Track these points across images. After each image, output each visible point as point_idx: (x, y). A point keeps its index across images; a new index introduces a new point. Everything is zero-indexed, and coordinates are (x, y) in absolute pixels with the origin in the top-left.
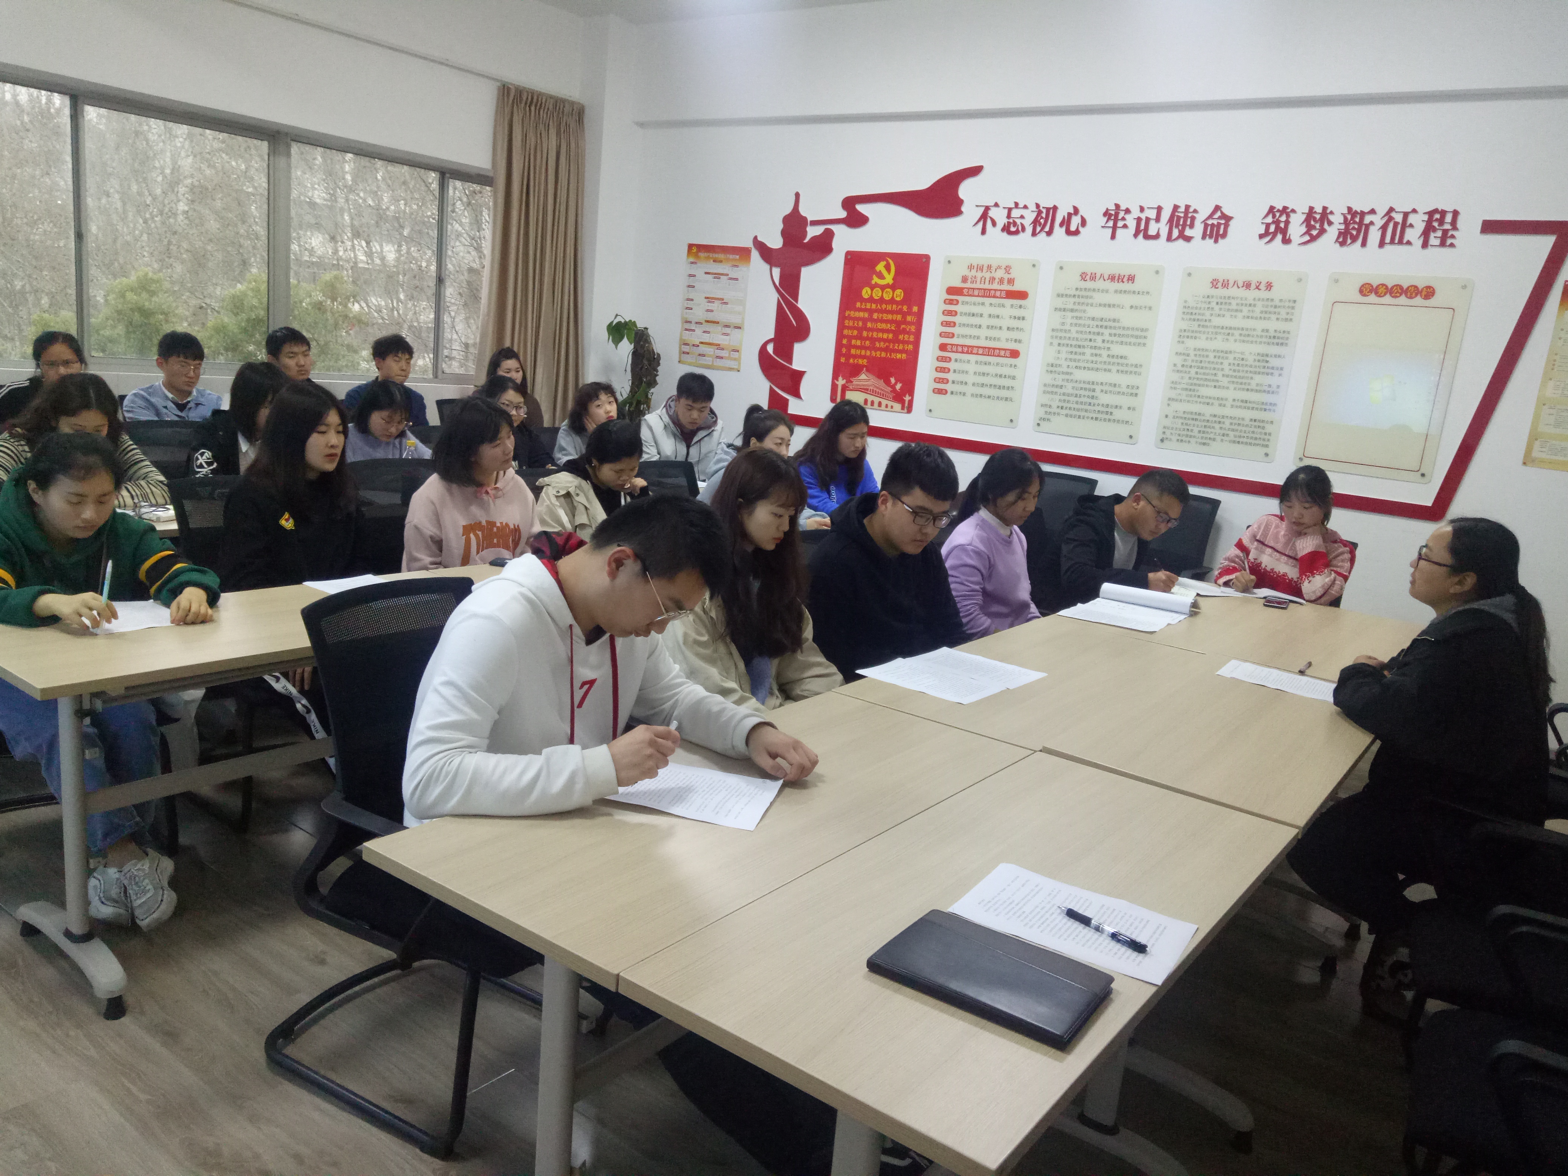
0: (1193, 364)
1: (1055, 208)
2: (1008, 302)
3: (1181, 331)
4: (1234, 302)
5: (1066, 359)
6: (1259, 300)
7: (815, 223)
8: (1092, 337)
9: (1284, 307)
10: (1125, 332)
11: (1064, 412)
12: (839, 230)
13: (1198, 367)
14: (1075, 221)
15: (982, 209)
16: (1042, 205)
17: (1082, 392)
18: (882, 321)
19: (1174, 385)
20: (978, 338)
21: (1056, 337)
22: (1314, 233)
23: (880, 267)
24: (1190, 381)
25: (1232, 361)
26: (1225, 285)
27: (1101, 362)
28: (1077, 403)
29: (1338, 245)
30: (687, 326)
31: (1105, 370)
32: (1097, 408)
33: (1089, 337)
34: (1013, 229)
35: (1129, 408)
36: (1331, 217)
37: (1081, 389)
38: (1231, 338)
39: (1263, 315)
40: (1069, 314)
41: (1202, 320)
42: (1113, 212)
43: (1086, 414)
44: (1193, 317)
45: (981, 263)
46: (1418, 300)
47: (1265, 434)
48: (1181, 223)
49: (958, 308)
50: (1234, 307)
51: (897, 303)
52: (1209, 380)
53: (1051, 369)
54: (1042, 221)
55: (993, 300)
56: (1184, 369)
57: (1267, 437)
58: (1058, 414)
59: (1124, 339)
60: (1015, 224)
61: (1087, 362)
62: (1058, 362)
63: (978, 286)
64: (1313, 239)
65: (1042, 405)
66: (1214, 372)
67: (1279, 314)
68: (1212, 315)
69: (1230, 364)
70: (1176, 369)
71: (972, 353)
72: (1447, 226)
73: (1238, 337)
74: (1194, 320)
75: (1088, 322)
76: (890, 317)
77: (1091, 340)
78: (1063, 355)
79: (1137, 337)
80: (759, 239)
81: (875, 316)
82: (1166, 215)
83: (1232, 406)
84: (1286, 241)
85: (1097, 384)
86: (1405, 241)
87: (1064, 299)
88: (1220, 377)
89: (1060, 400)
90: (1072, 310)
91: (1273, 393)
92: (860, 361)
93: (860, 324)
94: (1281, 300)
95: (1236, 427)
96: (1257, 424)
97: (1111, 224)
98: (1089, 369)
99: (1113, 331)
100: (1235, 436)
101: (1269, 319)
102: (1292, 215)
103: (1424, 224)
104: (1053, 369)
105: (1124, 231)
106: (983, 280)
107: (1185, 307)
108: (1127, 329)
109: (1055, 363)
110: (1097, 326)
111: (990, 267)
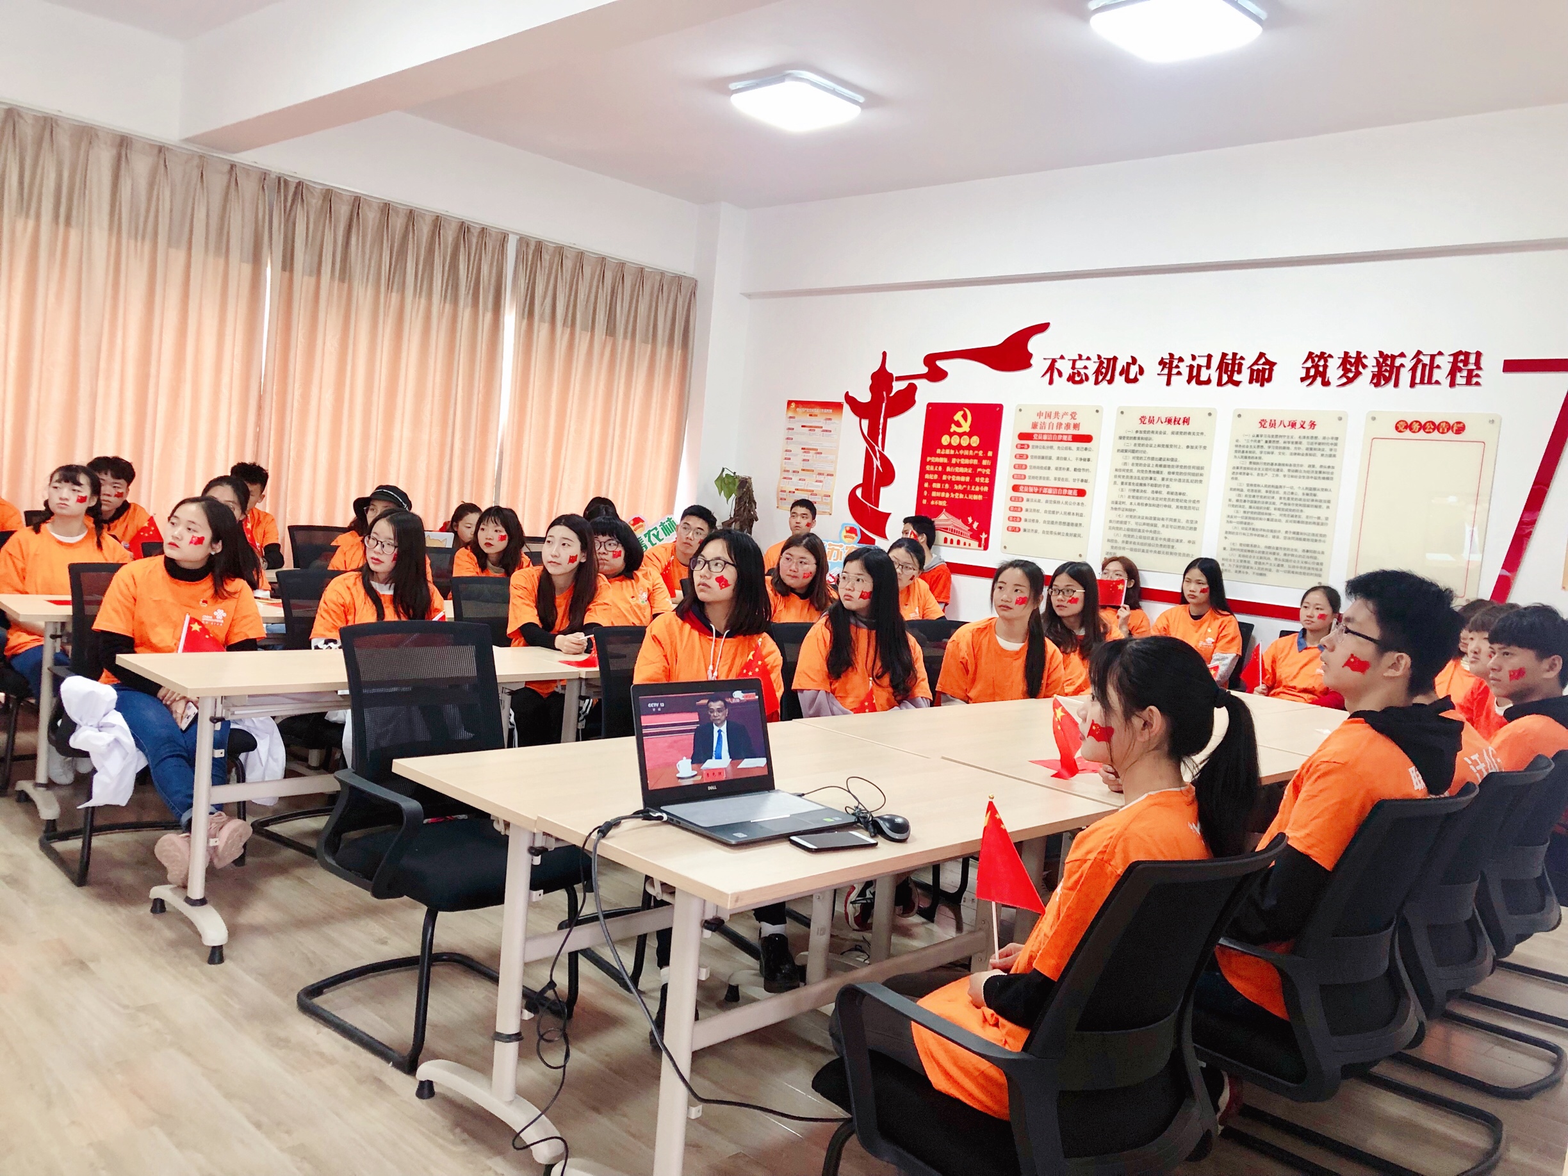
0: (1246, 499)
1: (1115, 359)
2: (1075, 445)
3: (1234, 468)
4: (1281, 440)
5: (1129, 497)
6: (1304, 438)
7: (899, 379)
8: (1152, 475)
9: (1328, 444)
10: (1183, 471)
11: (1129, 546)
12: (920, 384)
13: (1252, 502)
14: (1134, 370)
15: (1049, 362)
16: (1103, 356)
17: (1146, 528)
18: (960, 465)
19: (1230, 519)
20: (1048, 478)
21: (1119, 477)
22: (1351, 375)
23: (958, 416)
24: (1246, 515)
25: (1283, 496)
26: (1273, 425)
27: (1161, 499)
28: (1140, 537)
29: (1372, 386)
30: (786, 477)
31: (1165, 506)
32: (1159, 542)
33: (1149, 475)
34: (1077, 379)
35: (1189, 542)
36: (1364, 361)
37: (1144, 524)
38: (1280, 474)
39: (1309, 452)
40: (1131, 455)
41: (1252, 458)
42: (1168, 361)
43: (1150, 548)
44: (1245, 454)
45: (1049, 410)
46: (1450, 435)
47: (1318, 564)
48: (1230, 369)
49: (1029, 452)
50: (1281, 444)
51: (974, 449)
52: (1263, 514)
53: (1115, 506)
54: (1104, 370)
55: (1060, 444)
56: (1239, 504)
57: (1319, 567)
59: (1182, 477)
60: (1079, 374)
61: (1149, 499)
62: (1122, 500)
63: (1046, 431)
64: (1350, 381)
65: (1108, 540)
66: (1266, 506)
67: (1323, 450)
68: (1261, 452)
69: (1281, 498)
70: (1231, 503)
71: (1042, 493)
72: (1471, 367)
73: (1286, 473)
74: (1245, 457)
75: (1147, 462)
76: (967, 461)
77: (1151, 478)
78: (1127, 493)
79: (1193, 474)
80: (850, 394)
81: (954, 461)
82: (1215, 363)
83: (1285, 538)
84: (1326, 383)
85: (1159, 519)
86: (1434, 381)
87: (1126, 441)
88: (1272, 511)
89: (1125, 535)
90: (1133, 451)
91: (1322, 524)
92: (940, 503)
93: (940, 468)
94: (1324, 438)
95: (1290, 558)
96: (1309, 554)
97: (1166, 371)
98: (1150, 505)
99: (1172, 470)
100: (1289, 567)
101: (1314, 455)
102: (1329, 360)
103: (1450, 365)
104: (1118, 506)
105: (1179, 377)
106: (1051, 426)
107: (1236, 446)
108: (1185, 467)
109: (1118, 500)
110: (1157, 466)
111: (1057, 414)
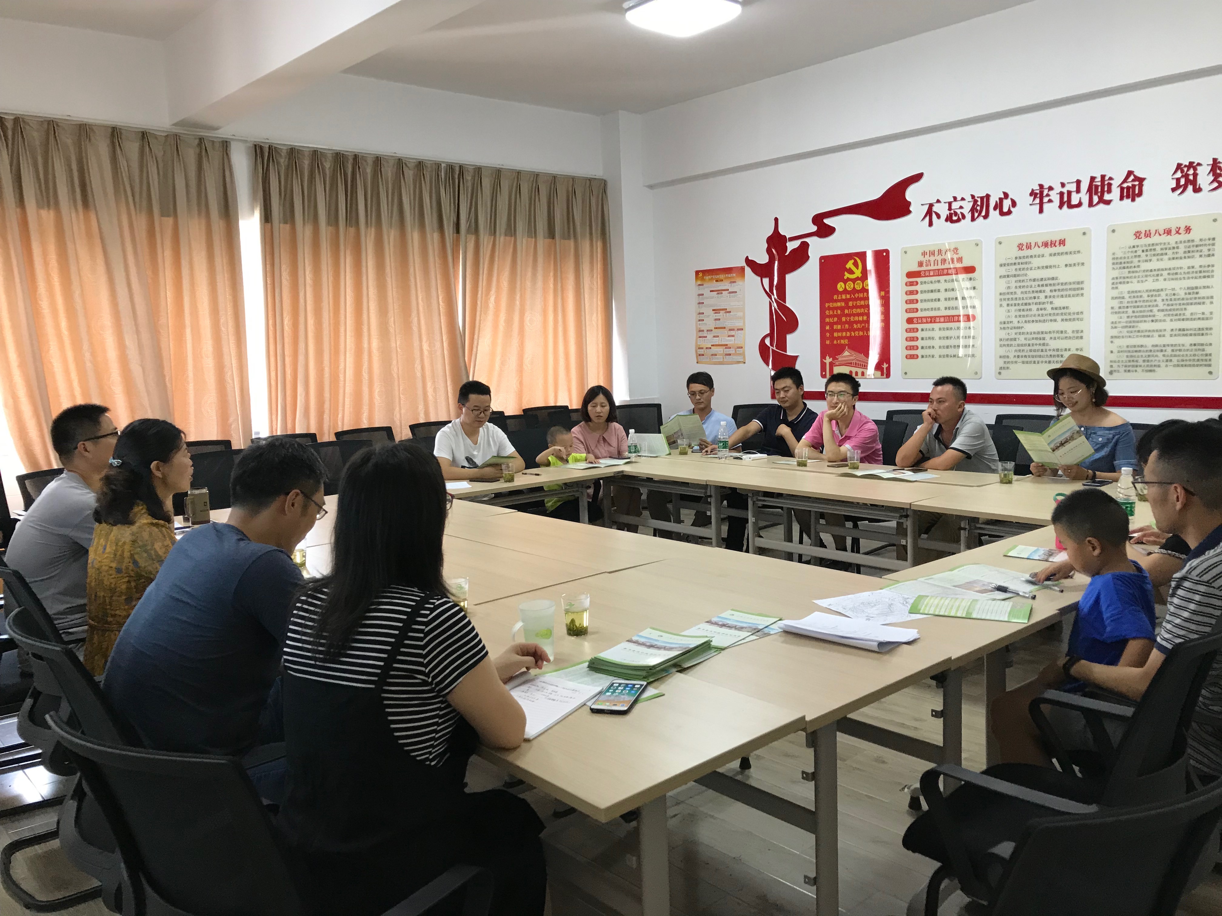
0: (1129, 305)
1: (988, 196)
2: (960, 277)
3: (1113, 279)
4: (1158, 248)
5: (1016, 316)
6: (1181, 242)
8: (1036, 295)
9: (1205, 245)
10: (1064, 287)
11: (1020, 360)
12: (812, 241)
13: (1134, 307)
14: (1007, 204)
15: (927, 207)
16: (976, 196)
17: (1034, 342)
18: (856, 307)
19: (1114, 325)
20: (939, 309)
21: (1005, 299)
22: (1221, 179)
24: (1129, 320)
25: (1165, 298)
26: (1148, 234)
27: (1046, 315)
28: (1031, 351)
30: (701, 334)
31: (1051, 320)
32: (1049, 353)
33: (1033, 295)
34: (955, 218)
37: (1033, 339)
38: (1163, 278)
39: (1187, 255)
40: (1013, 279)
41: (1131, 267)
42: (1038, 192)
43: (1040, 359)
44: (1123, 265)
45: (932, 249)
47: (1206, 355)
48: (1099, 190)
49: (918, 288)
50: (1159, 251)
52: (1147, 316)
53: (1002, 326)
54: (978, 208)
55: (948, 277)
56: (1121, 310)
58: (1016, 362)
59: (1064, 293)
60: (956, 214)
61: (1035, 316)
62: (1009, 320)
63: (932, 267)
64: (1221, 184)
65: (1000, 357)
66: (1150, 309)
67: (1201, 251)
68: (1139, 261)
69: (1163, 300)
70: (1114, 311)
71: (935, 322)
73: (1167, 277)
74: (1124, 268)
75: (1029, 284)
76: (862, 303)
77: (1035, 298)
78: (1013, 314)
79: (1074, 289)
80: (750, 258)
81: (850, 304)
82: (1084, 186)
83: (1171, 336)
84: (1197, 190)
85: (1046, 333)
87: (1007, 267)
88: (1155, 313)
89: (1016, 351)
90: (1015, 276)
92: (842, 342)
93: (839, 312)
94: (1201, 240)
95: (1180, 355)
97: (1037, 201)
98: (1037, 321)
99: (1053, 288)
101: (1193, 257)
102: (1199, 168)
104: (1006, 326)
105: (1050, 204)
106: (936, 262)
107: (1113, 258)
108: (1066, 284)
109: (1006, 320)
110: (1039, 286)
111: (940, 251)
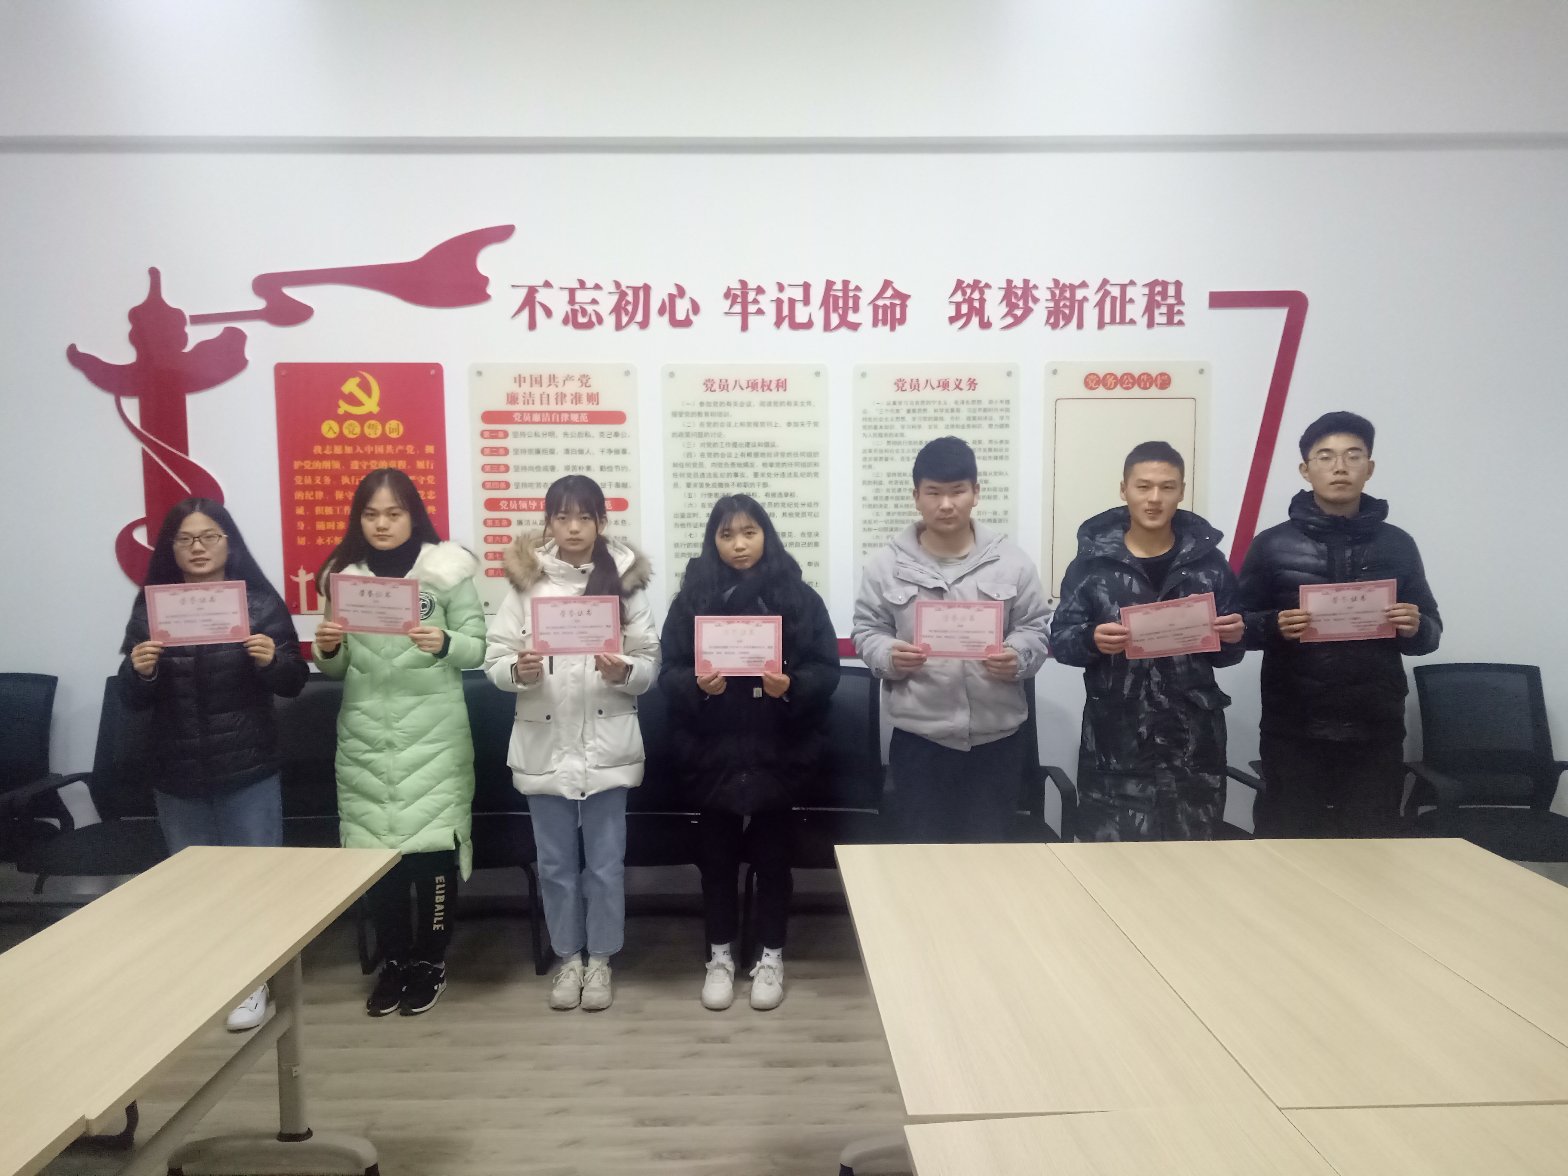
0: (890, 494)
1: (647, 288)
2: (595, 429)
3: (864, 451)
4: (930, 408)
5: (703, 505)
6: (963, 402)
7: (198, 320)
8: (737, 469)
9: (996, 410)
10: (786, 460)
12: (256, 330)
13: (897, 498)
14: (682, 308)
15: (523, 293)
16: (624, 283)
19: (867, 526)
21: (682, 475)
22: (1019, 312)
23: (351, 386)
24: (890, 518)
26: (915, 386)
29: (1049, 327)
33: (732, 470)
34: (581, 320)
36: (1035, 293)
39: (972, 423)
40: (697, 441)
41: (891, 435)
42: (739, 293)
44: (878, 431)
45: (536, 372)
46: (1154, 391)
48: (841, 304)
49: (509, 443)
50: (931, 413)
51: (394, 442)
53: (678, 520)
54: (630, 308)
55: (570, 428)
56: (878, 502)
59: (786, 470)
60: (584, 312)
62: (691, 510)
63: (537, 407)
64: (1018, 321)
67: (991, 419)
68: (903, 427)
70: (866, 503)
72: (1171, 301)
74: (880, 435)
75: (726, 450)
77: (736, 475)
78: (698, 500)
79: (804, 465)
81: (354, 465)
82: (817, 295)
84: (985, 325)
86: (1127, 320)
87: (685, 419)
90: (700, 435)
91: (1000, 521)
93: (327, 480)
94: (991, 402)
97: (738, 308)
99: (768, 460)
101: (979, 426)
102: (987, 291)
103: (1145, 299)
104: (686, 521)
105: (759, 318)
106: (545, 398)
107: (864, 419)
108: (789, 454)
109: (686, 511)
110: (742, 455)
111: (552, 379)
